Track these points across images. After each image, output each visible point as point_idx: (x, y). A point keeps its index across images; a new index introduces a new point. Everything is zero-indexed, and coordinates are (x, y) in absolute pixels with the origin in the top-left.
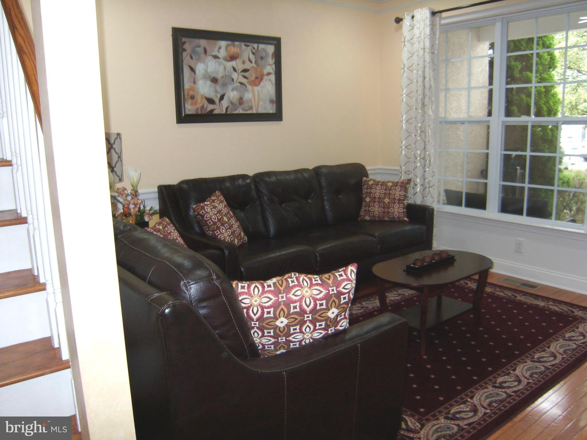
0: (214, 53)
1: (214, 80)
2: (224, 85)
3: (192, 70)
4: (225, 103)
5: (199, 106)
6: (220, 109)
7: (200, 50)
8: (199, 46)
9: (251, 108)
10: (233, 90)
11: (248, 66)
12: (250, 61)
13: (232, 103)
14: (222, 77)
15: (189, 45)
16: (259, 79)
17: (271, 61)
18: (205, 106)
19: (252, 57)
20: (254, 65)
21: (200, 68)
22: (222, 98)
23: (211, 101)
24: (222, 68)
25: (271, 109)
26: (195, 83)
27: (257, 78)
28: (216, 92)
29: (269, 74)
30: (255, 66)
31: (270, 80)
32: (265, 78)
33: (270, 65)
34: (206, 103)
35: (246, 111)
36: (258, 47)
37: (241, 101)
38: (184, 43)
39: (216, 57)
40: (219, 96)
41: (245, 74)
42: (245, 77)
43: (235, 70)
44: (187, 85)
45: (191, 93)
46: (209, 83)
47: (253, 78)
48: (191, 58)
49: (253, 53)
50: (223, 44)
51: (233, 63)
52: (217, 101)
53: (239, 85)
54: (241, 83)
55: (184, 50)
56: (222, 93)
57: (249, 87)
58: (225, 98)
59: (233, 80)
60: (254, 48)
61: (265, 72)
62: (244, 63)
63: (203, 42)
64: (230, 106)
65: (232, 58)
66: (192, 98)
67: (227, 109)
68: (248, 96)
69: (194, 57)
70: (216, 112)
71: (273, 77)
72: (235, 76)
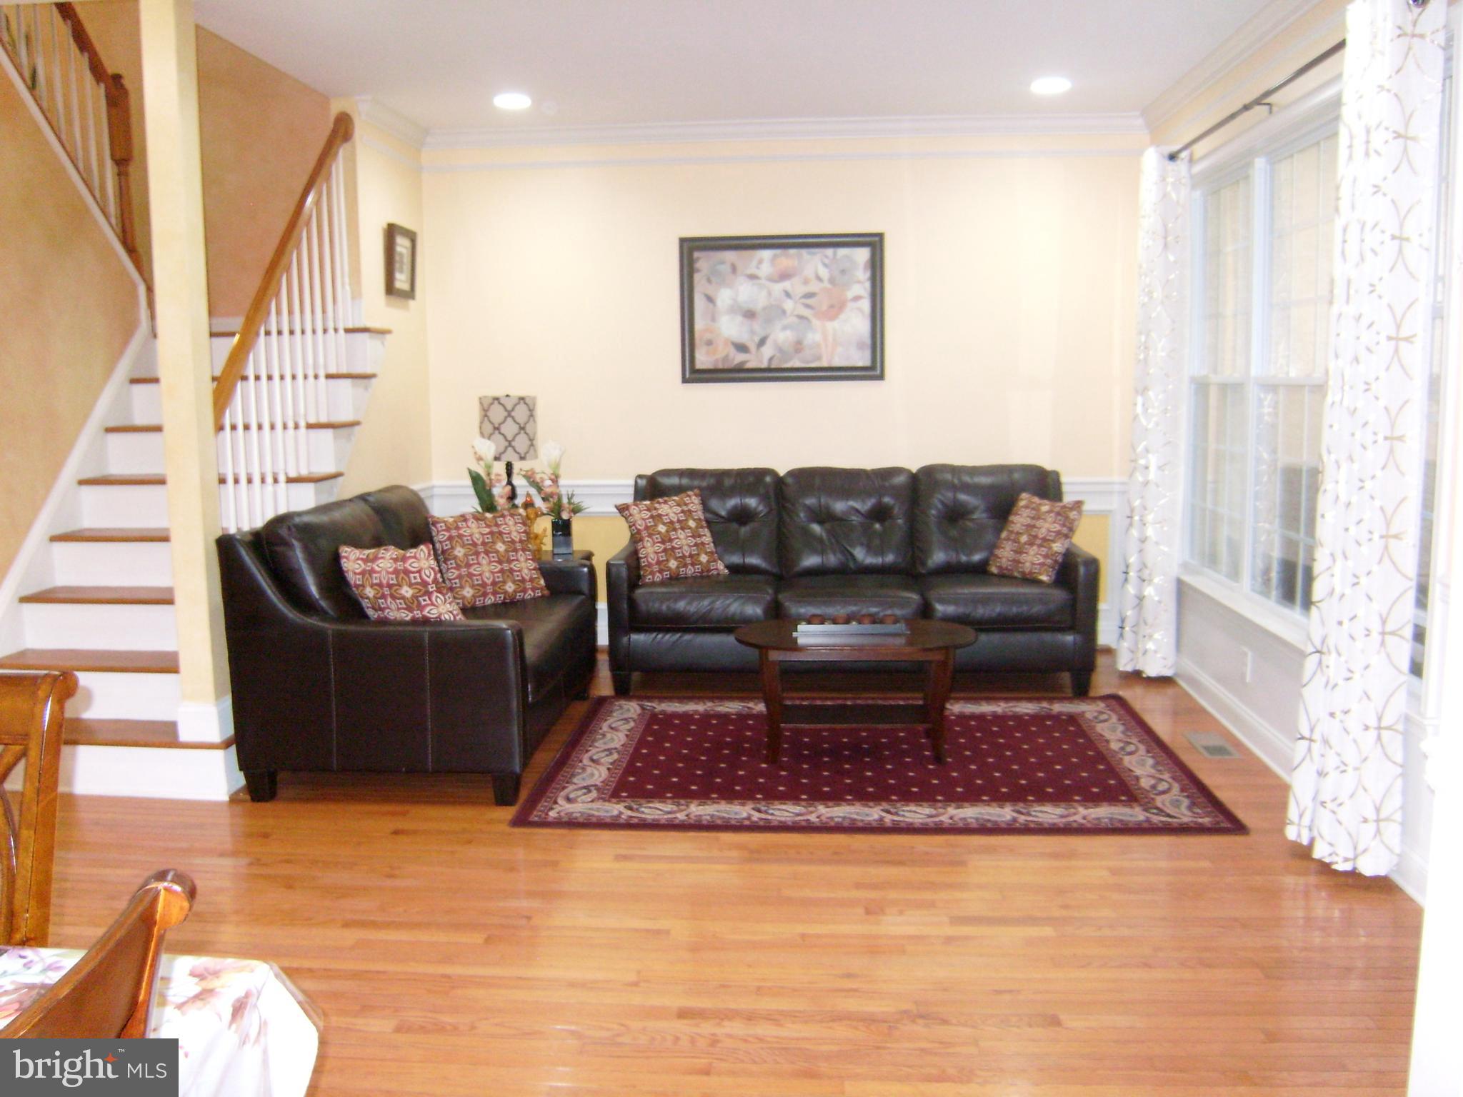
0: (749, 271)
1: (750, 315)
2: (769, 321)
3: (710, 299)
4: (768, 351)
5: (720, 355)
6: (754, 360)
7: (725, 268)
8: (722, 263)
9: (819, 358)
10: (785, 328)
11: (815, 286)
12: (819, 279)
13: (780, 350)
14: (764, 309)
15: (704, 262)
16: (836, 309)
17: (863, 275)
18: (731, 356)
19: (824, 273)
20: (826, 284)
21: (724, 297)
22: (762, 342)
23: (742, 348)
24: (764, 293)
25: (860, 360)
26: (713, 319)
27: (832, 306)
28: (752, 332)
29: (857, 298)
30: (829, 286)
31: (860, 310)
32: (850, 305)
33: (859, 282)
34: (732, 351)
35: (808, 362)
36: (835, 254)
37: (798, 346)
38: (698, 259)
39: (753, 277)
40: (757, 339)
41: (809, 301)
42: (807, 306)
43: (788, 295)
44: (699, 325)
45: (708, 336)
46: (739, 319)
47: (824, 308)
48: (709, 281)
49: (825, 265)
50: (766, 254)
51: (786, 285)
52: (753, 347)
53: (795, 320)
54: (801, 317)
55: (698, 271)
56: (762, 334)
57: (816, 323)
58: (769, 343)
59: (784, 312)
60: (826, 257)
61: (850, 295)
62: (806, 282)
63: (730, 256)
64: (778, 355)
65: (784, 276)
66: (709, 343)
67: (771, 359)
68: (813, 337)
69: (713, 279)
70: (749, 365)
71: (866, 305)
72: (789, 305)
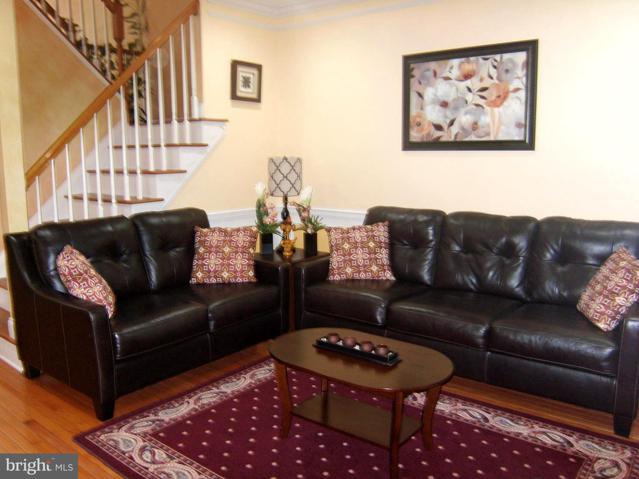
0: (445, 75)
1: (445, 105)
2: (456, 109)
3: (420, 95)
4: (455, 129)
5: (425, 133)
6: (447, 136)
7: (430, 74)
8: (428, 70)
9: (488, 134)
10: (466, 113)
11: (487, 83)
12: (491, 78)
13: (463, 129)
14: (454, 100)
15: (418, 70)
16: (502, 98)
17: (521, 73)
18: (432, 133)
19: (493, 72)
20: (495, 81)
21: (429, 93)
22: (452, 123)
23: (439, 127)
24: (454, 89)
25: (517, 135)
26: (422, 109)
27: (499, 97)
28: (446, 117)
29: (517, 90)
30: (497, 82)
31: (518, 98)
32: (511, 95)
33: (519, 78)
34: (433, 129)
35: (480, 137)
36: (501, 58)
37: (475, 126)
38: (413, 69)
39: (447, 79)
40: (448, 121)
41: (483, 94)
42: (483, 97)
43: (469, 90)
44: (414, 112)
45: (418, 120)
46: (438, 107)
47: (494, 98)
48: (420, 83)
49: (495, 67)
50: (455, 62)
51: (468, 83)
52: (445, 126)
53: (474, 107)
54: (477, 105)
55: (413, 76)
56: (452, 117)
57: (487, 109)
58: (456, 123)
59: (466, 102)
60: (496, 61)
61: (511, 88)
62: (481, 80)
63: (433, 65)
64: (461, 132)
65: (467, 76)
66: (419, 124)
67: (456, 135)
68: (485, 120)
69: (422, 81)
70: (443, 139)
71: (522, 94)
72: (469, 97)
